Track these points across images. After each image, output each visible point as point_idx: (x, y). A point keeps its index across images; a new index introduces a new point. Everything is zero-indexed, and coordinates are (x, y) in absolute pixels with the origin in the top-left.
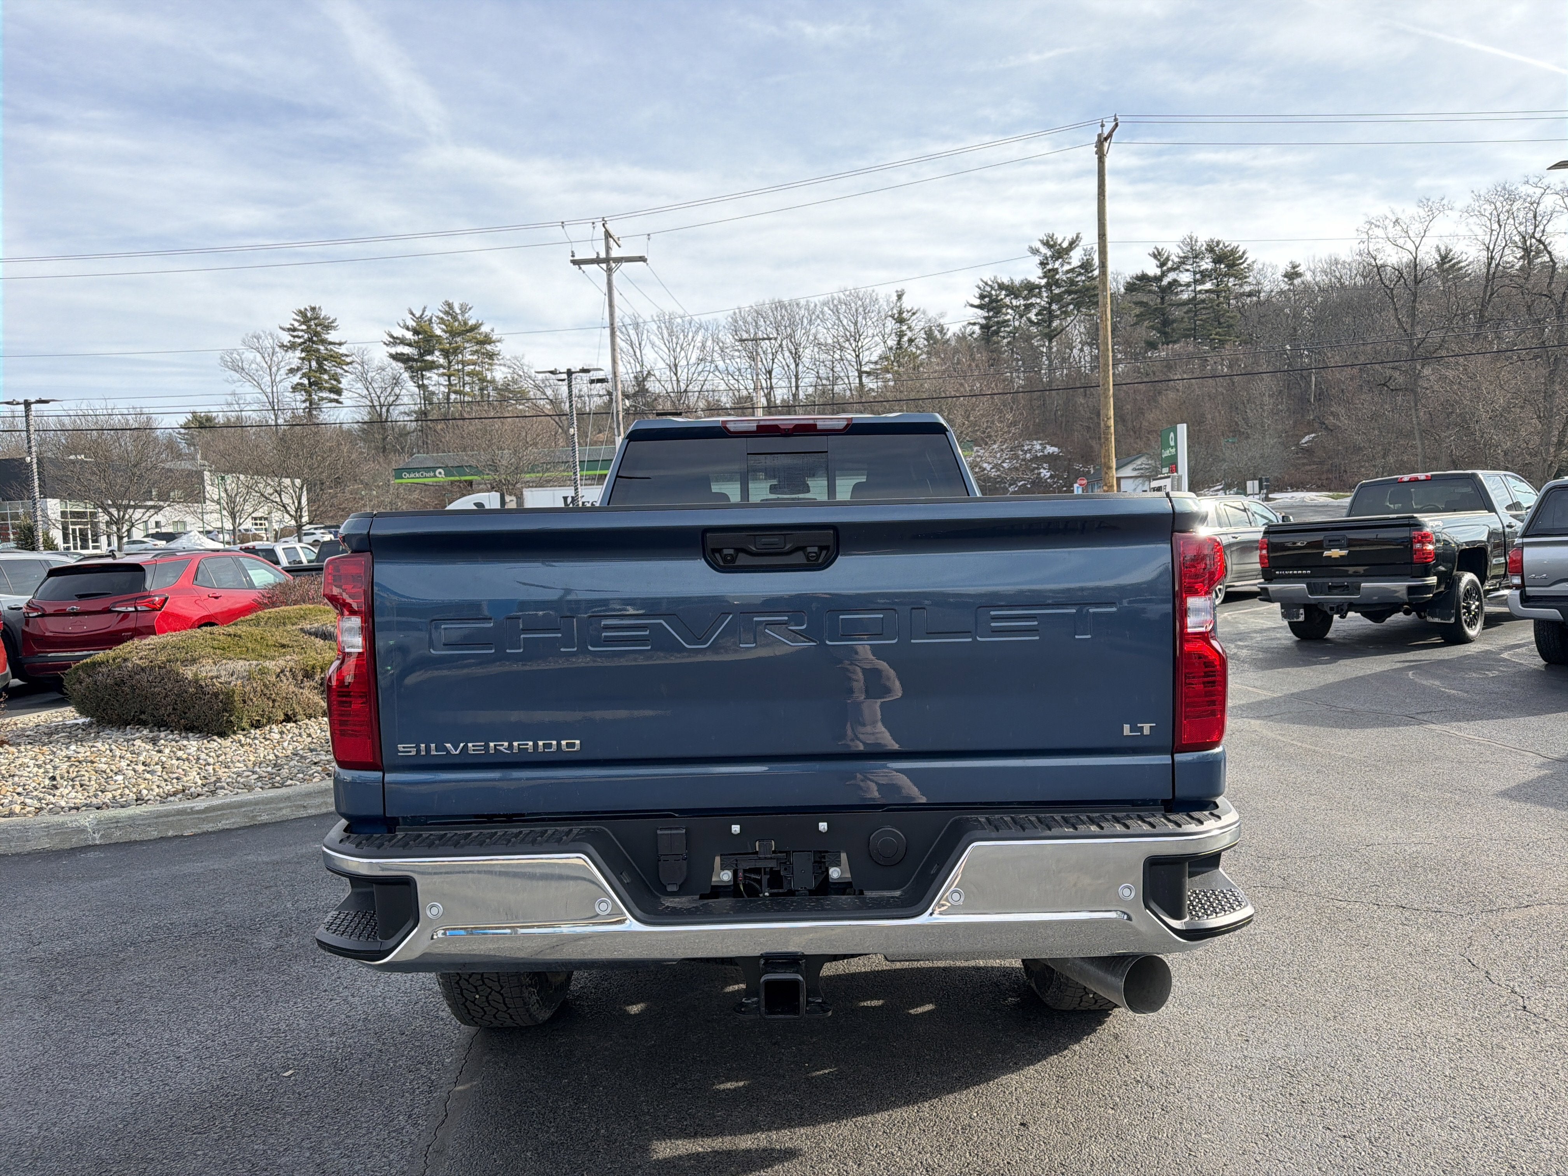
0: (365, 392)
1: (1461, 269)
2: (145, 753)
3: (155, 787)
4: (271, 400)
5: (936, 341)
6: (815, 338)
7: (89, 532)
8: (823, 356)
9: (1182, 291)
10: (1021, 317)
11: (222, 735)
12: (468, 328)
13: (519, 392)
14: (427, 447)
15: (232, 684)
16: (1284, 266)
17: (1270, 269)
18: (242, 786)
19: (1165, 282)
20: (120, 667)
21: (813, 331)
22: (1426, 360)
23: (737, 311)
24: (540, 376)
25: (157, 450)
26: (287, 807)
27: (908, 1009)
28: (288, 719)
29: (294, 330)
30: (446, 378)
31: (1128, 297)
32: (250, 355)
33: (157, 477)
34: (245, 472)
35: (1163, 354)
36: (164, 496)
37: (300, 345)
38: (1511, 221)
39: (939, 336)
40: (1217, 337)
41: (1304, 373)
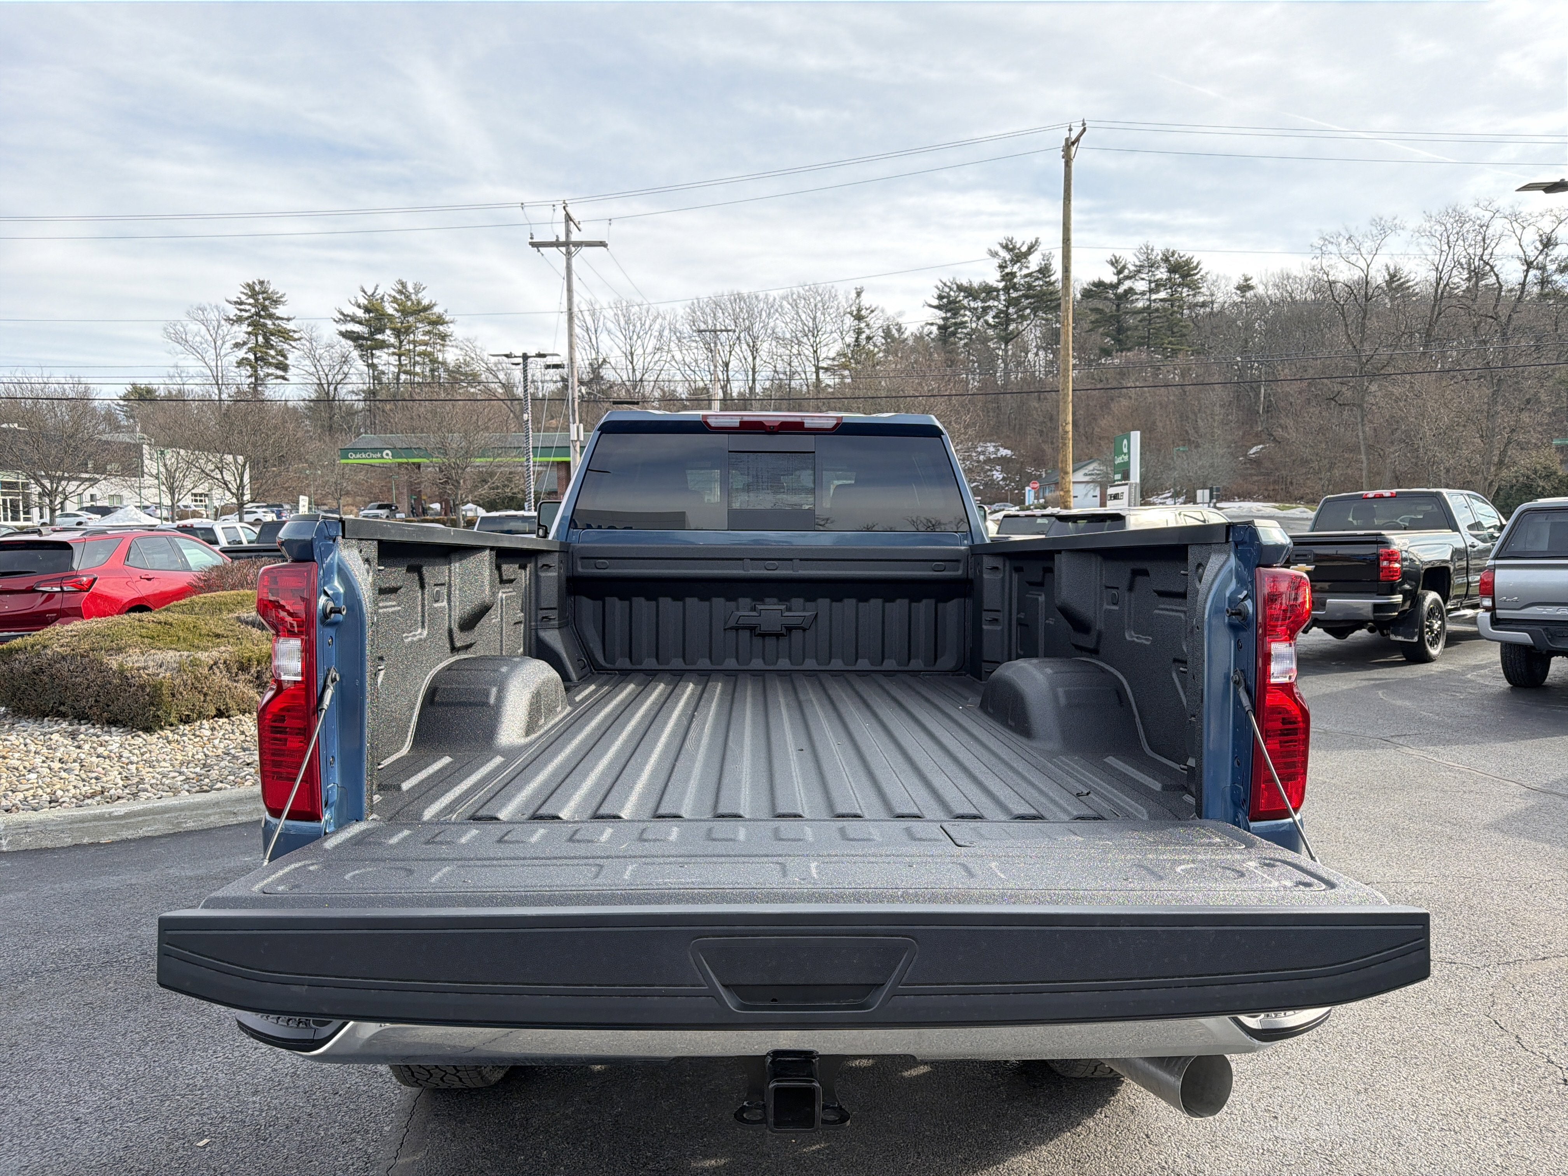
0: (313, 369)
1: (1408, 288)
2: (62, 749)
3: (71, 787)
4: (215, 374)
5: (894, 340)
6: (773, 332)
7: (21, 504)
8: (781, 350)
9: (1137, 299)
10: (979, 319)
11: (148, 730)
12: (421, 307)
13: (471, 375)
14: (375, 428)
15: (160, 676)
16: (1237, 279)
17: (1223, 281)
18: (168, 789)
19: (1121, 290)
20: (38, 655)
21: (772, 324)
22: (1373, 376)
23: (695, 301)
24: (493, 360)
25: (95, 421)
26: (215, 814)
27: (901, 1072)
28: (220, 714)
29: (241, 303)
30: (397, 357)
31: (1084, 304)
32: (194, 327)
33: (94, 449)
34: (186, 448)
35: (1117, 361)
36: (101, 469)
37: (247, 319)
38: (1460, 242)
39: (897, 335)
40: (1170, 346)
41: (1254, 385)
